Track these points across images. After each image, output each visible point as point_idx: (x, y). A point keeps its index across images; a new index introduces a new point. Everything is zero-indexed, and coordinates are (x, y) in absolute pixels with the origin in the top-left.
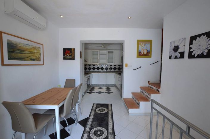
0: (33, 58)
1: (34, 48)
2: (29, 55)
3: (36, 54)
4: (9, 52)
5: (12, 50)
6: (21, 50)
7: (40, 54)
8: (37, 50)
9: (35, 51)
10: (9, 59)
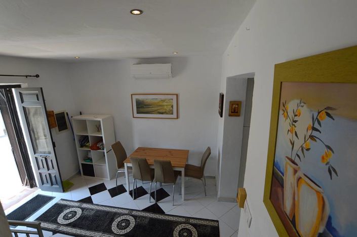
0: (161, 111)
1: (163, 101)
2: (156, 108)
3: (165, 107)
4: (137, 108)
5: (140, 106)
6: (148, 105)
7: (172, 106)
8: (167, 102)
9: (165, 104)
10: (137, 113)
